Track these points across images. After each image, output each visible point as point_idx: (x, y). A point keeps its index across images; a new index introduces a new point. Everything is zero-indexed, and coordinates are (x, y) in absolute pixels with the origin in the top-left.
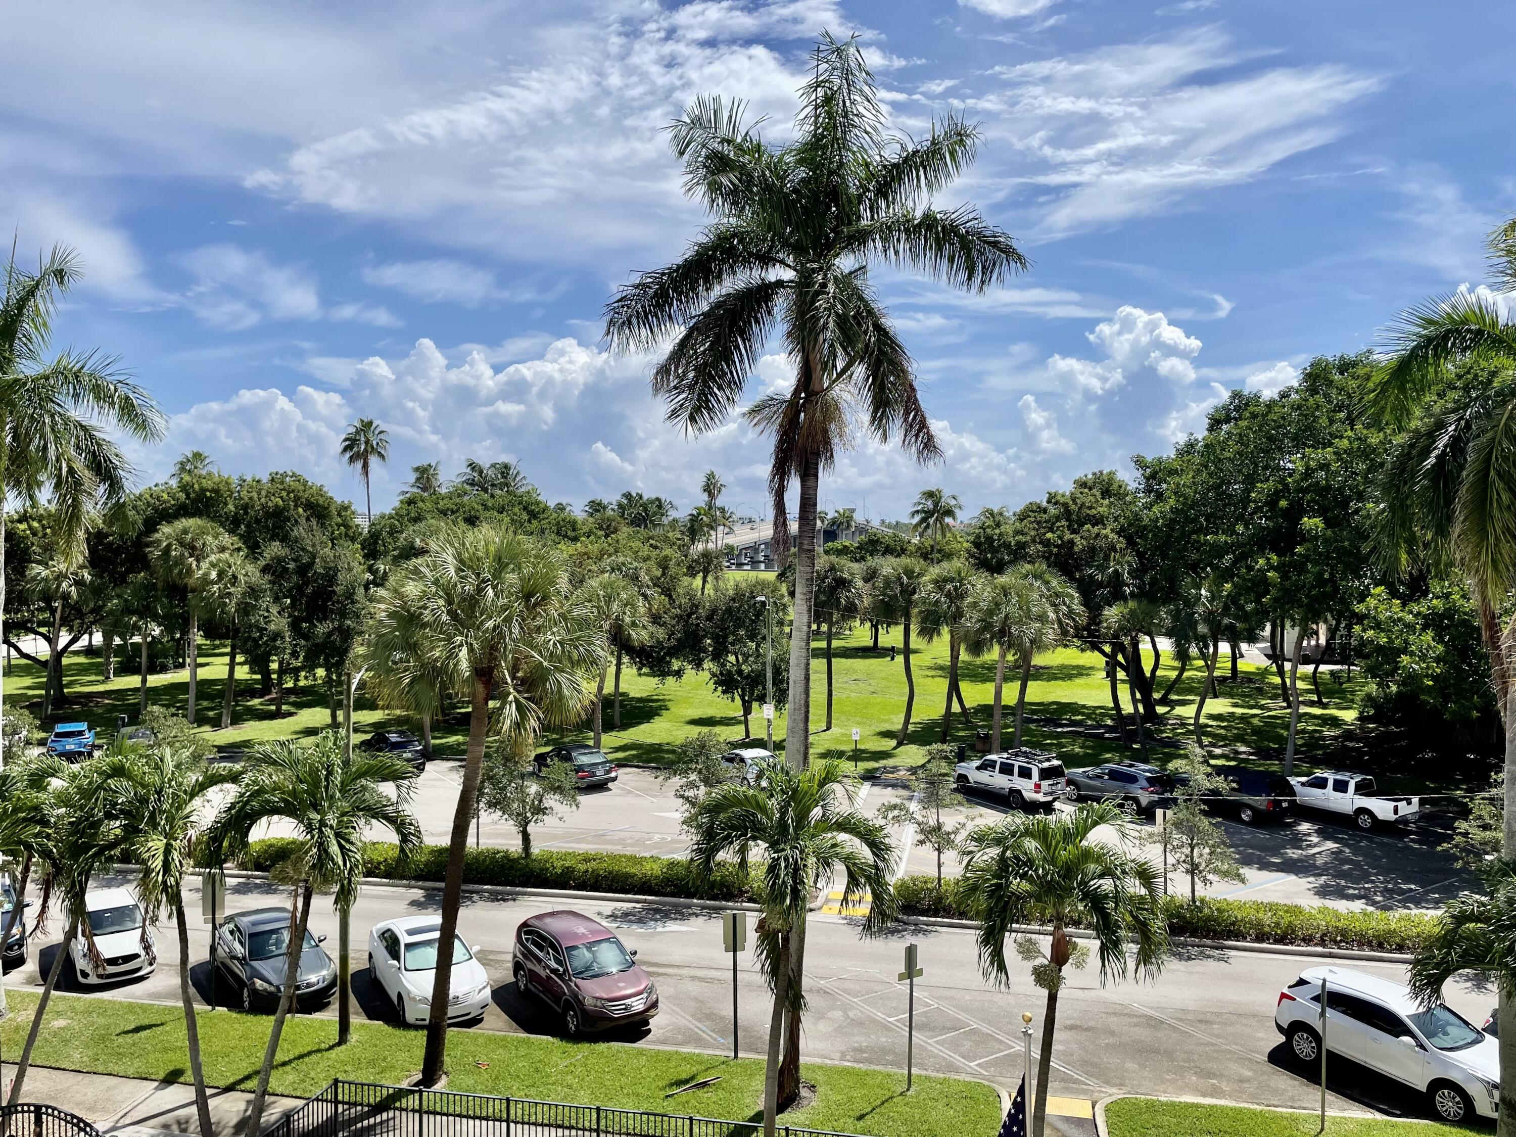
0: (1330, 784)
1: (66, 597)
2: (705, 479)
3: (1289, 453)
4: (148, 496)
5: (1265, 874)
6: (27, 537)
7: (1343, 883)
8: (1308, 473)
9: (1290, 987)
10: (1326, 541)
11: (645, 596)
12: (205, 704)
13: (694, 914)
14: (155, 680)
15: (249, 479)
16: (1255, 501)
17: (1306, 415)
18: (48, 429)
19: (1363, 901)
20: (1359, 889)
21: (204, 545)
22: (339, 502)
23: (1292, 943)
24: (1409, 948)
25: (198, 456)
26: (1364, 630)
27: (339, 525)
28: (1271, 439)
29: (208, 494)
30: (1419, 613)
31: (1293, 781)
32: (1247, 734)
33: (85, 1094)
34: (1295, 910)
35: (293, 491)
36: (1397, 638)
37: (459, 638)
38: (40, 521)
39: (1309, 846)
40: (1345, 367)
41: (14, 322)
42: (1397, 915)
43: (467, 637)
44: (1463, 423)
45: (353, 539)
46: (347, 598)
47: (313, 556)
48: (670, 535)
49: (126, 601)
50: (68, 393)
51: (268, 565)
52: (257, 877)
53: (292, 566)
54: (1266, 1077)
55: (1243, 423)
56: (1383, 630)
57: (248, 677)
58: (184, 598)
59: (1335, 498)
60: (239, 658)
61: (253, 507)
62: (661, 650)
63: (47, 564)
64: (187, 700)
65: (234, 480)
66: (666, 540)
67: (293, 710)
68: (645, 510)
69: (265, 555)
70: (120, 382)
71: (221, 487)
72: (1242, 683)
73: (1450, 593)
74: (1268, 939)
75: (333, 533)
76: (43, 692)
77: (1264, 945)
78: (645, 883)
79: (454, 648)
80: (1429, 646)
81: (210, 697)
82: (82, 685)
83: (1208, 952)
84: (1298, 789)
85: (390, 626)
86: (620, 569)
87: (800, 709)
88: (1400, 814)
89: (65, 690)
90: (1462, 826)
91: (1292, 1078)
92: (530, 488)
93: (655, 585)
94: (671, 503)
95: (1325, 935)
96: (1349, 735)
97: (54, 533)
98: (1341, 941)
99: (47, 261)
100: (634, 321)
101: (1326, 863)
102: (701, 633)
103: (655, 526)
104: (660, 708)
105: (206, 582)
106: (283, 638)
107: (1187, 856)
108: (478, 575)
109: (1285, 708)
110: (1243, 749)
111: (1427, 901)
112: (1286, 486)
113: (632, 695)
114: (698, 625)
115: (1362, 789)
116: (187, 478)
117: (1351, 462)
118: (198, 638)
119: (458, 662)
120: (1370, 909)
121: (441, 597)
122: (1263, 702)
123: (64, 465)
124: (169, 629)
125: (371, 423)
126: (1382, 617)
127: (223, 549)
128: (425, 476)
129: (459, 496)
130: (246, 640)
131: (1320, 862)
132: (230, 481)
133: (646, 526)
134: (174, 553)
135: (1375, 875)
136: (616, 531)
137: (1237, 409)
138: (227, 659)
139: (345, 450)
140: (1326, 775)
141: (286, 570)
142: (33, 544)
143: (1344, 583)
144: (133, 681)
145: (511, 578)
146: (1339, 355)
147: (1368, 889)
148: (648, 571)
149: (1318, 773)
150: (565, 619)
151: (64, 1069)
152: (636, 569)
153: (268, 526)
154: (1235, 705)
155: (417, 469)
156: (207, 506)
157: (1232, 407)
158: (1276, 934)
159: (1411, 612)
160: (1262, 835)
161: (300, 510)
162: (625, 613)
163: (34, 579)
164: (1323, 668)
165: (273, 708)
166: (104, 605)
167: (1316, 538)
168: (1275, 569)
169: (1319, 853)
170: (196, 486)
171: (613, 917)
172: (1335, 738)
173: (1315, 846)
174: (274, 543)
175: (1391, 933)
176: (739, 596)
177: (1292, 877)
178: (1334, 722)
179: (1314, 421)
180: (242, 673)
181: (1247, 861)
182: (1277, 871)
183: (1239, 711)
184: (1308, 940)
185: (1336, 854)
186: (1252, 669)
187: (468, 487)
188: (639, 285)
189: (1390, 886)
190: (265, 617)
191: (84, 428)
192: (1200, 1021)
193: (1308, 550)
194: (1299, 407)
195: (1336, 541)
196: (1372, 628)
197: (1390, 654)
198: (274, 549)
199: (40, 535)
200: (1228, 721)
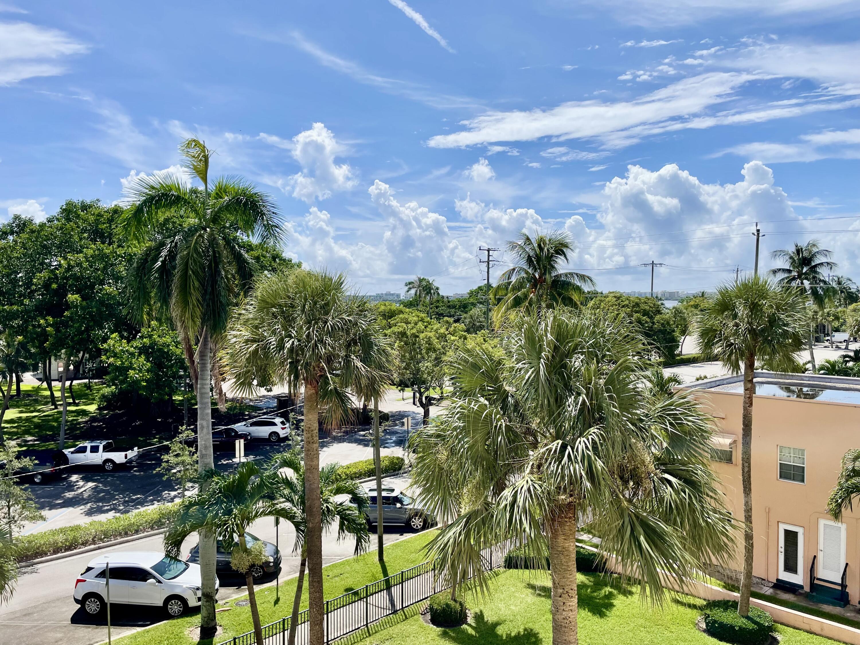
0: (89, 449)
3: (55, 255)
5: (53, 511)
7: (101, 504)
8: (70, 268)
9: (82, 575)
10: (82, 308)
16: (36, 285)
17: (65, 234)
19: (114, 511)
20: (110, 505)
23: (75, 548)
24: (141, 530)
26: (108, 358)
28: (45, 247)
30: (137, 347)
31: (66, 451)
32: (31, 429)
34: (77, 528)
36: (126, 361)
39: (79, 488)
40: (85, 207)
42: (134, 514)
44: (173, 244)
54: (71, 633)
55: (24, 236)
56: (118, 358)
59: (86, 283)
72: (24, 397)
73: (153, 335)
74: (61, 550)
77: (59, 555)
80: (143, 364)
83: (24, 570)
84: (70, 456)
88: (128, 458)
90: (165, 457)
91: (87, 627)
95: (95, 537)
96: (93, 419)
98: (104, 538)
101: (89, 496)
107: (6, 514)
109: (53, 409)
110: (30, 438)
111: (147, 502)
112: (56, 275)
115: (106, 449)
117: (95, 263)
120: (118, 515)
122: (39, 408)
126: (117, 350)
131: (86, 495)
135: (118, 495)
137: (18, 226)
140: (85, 445)
143: (93, 332)
146: (81, 200)
147: (115, 504)
149: (81, 444)
154: (21, 412)
157: (14, 225)
158: (66, 545)
159: (132, 346)
160: (49, 489)
164: (75, 382)
167: (76, 306)
168: (51, 325)
169: (85, 491)
172: (86, 422)
173: (82, 487)
175: (131, 525)
177: (71, 509)
178: (84, 413)
179: (70, 238)
181: (42, 507)
182: (61, 508)
183: (24, 415)
184: (84, 544)
185: (95, 489)
186: (30, 388)
189: (127, 499)
192: (25, 615)
193: (72, 314)
194: (61, 228)
195: (89, 308)
196: (112, 357)
197: (123, 370)
200: (18, 422)
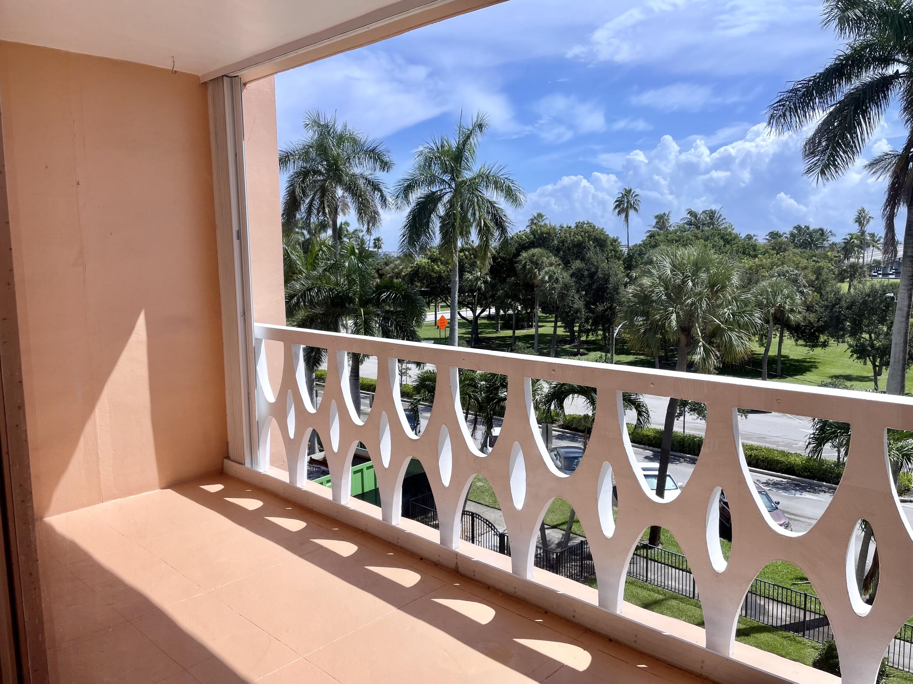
1: (480, 289)
2: (857, 214)
4: (516, 237)
6: (464, 260)
11: (802, 293)
12: (542, 346)
13: (823, 491)
14: (519, 333)
15: (565, 226)
18: (476, 204)
21: (542, 262)
22: (612, 237)
25: (540, 216)
27: (611, 251)
29: (545, 235)
33: (491, 516)
35: (587, 232)
37: (672, 309)
38: (468, 252)
41: (461, 152)
43: (675, 308)
45: (619, 259)
46: (615, 291)
47: (597, 268)
48: (829, 254)
49: (506, 291)
50: (484, 185)
51: (574, 273)
52: (567, 433)
53: (586, 273)
57: (563, 333)
58: (533, 290)
60: (559, 324)
61: (567, 242)
62: (812, 328)
63: (472, 273)
64: (533, 343)
65: (558, 227)
66: (826, 257)
67: (586, 352)
68: (811, 237)
69: (572, 267)
70: (506, 178)
71: (551, 232)
75: (608, 255)
76: (470, 336)
78: (790, 468)
79: (668, 314)
81: (545, 343)
82: (486, 333)
85: (634, 302)
86: (784, 275)
87: (899, 362)
89: (479, 336)
92: (727, 225)
93: (809, 286)
94: (831, 232)
97: (475, 257)
99: (475, 119)
100: (788, 114)
102: (843, 317)
103: (818, 248)
104: (811, 367)
105: (543, 281)
106: (581, 312)
108: (683, 274)
113: (791, 357)
114: (840, 312)
116: (534, 227)
118: (539, 312)
119: (671, 321)
121: (662, 286)
123: (482, 221)
124: (525, 307)
125: (630, 190)
127: (551, 265)
128: (661, 221)
129: (681, 231)
130: (562, 313)
132: (556, 227)
133: (811, 248)
134: (528, 267)
136: (785, 250)
138: (553, 324)
139: (616, 208)
141: (583, 275)
142: (466, 263)
144: (509, 333)
145: (704, 276)
148: (805, 277)
150: (736, 301)
151: (482, 504)
152: (796, 275)
153: (574, 252)
155: (656, 217)
156: (543, 242)
161: (591, 242)
162: (785, 303)
163: (466, 280)
165: (576, 350)
166: (496, 294)
170: (539, 231)
171: (767, 484)
174: (577, 261)
176: (873, 292)
180: (560, 331)
187: (687, 227)
188: (792, 90)
190: (572, 301)
191: (490, 202)
198: (577, 264)
199: (469, 258)
